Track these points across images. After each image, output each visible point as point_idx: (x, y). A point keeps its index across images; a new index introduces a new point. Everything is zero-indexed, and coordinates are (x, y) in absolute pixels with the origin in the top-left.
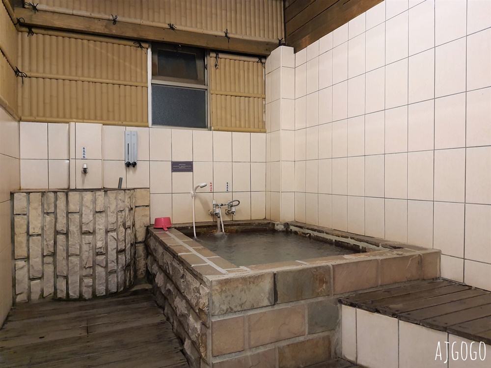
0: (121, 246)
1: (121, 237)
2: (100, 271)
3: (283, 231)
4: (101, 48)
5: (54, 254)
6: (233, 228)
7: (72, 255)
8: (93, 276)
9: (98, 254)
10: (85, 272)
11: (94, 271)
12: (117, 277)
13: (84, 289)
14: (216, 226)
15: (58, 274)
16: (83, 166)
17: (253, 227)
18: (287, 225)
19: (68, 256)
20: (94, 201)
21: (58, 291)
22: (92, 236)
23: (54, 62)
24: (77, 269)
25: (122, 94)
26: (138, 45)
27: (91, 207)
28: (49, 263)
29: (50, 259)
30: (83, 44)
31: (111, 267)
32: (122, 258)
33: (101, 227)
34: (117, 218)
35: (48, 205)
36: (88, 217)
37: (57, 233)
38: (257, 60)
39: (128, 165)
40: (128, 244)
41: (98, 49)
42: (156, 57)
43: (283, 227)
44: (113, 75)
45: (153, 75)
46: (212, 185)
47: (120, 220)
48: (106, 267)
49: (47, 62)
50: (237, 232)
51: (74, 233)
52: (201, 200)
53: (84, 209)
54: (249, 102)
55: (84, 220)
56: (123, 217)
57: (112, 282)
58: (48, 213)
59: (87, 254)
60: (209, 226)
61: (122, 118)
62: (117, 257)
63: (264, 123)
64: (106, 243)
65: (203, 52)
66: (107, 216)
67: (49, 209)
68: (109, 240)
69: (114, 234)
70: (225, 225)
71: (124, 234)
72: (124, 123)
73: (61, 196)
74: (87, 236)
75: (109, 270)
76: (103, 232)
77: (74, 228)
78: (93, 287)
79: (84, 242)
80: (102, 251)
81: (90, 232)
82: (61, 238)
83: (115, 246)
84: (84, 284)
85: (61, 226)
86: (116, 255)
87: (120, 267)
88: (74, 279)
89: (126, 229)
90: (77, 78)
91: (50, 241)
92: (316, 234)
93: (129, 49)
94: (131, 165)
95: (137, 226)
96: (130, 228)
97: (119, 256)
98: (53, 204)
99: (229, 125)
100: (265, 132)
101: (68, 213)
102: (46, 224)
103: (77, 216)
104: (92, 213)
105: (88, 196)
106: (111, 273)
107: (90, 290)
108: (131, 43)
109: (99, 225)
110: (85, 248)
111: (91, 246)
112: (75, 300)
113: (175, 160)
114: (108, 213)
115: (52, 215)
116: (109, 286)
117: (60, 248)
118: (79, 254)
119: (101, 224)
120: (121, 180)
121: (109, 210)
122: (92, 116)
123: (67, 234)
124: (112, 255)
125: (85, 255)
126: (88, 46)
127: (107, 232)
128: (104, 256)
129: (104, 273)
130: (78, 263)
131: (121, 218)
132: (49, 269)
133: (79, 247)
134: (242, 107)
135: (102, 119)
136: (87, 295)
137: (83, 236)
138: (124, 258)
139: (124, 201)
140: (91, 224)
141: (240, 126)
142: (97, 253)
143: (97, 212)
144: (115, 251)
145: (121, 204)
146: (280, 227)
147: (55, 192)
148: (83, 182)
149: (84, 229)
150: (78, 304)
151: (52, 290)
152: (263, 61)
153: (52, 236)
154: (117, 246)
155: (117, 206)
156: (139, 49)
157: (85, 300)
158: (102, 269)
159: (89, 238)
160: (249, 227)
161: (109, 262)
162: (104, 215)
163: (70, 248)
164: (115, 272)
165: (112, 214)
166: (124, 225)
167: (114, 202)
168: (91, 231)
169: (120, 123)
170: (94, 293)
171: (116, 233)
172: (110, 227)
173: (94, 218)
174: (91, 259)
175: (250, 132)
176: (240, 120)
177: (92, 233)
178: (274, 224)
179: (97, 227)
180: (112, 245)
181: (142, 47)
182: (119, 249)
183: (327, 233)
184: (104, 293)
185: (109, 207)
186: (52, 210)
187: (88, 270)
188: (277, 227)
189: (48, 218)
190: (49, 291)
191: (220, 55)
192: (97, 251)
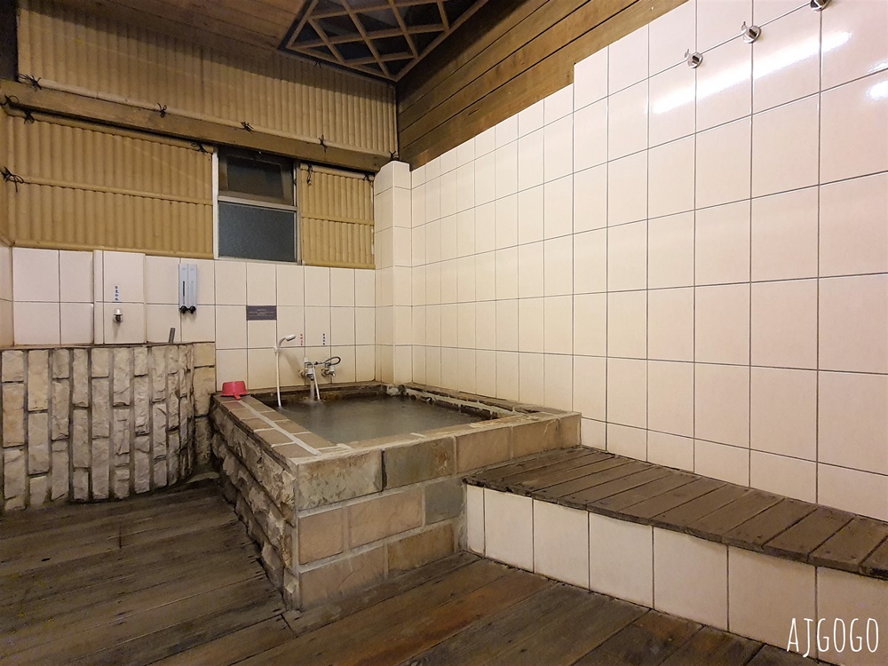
0: (173, 422)
1: (174, 410)
2: (142, 459)
3: (397, 396)
4: (143, 149)
5: (68, 438)
6: (331, 393)
7: (98, 437)
8: (131, 466)
9: (137, 435)
10: (117, 461)
11: (132, 459)
12: (167, 465)
13: (117, 485)
14: (309, 391)
15: (75, 465)
16: (116, 311)
17: (358, 391)
18: (402, 388)
19: (91, 439)
20: (132, 362)
21: (75, 489)
22: (128, 410)
24: (106, 456)
25: (175, 212)
26: (198, 148)
27: (128, 369)
28: (62, 451)
29: (64, 445)
30: (114, 142)
31: (159, 452)
32: (174, 439)
33: (142, 397)
34: (167, 384)
35: (59, 367)
36: (122, 382)
37: (73, 407)
38: (363, 176)
39: (184, 310)
40: (184, 418)
41: (138, 149)
42: (225, 166)
43: (397, 390)
44: (161, 185)
45: (221, 189)
46: (302, 337)
47: (171, 388)
48: (151, 451)
49: (58, 163)
50: (337, 398)
51: (101, 407)
52: (287, 357)
53: (115, 372)
54: (352, 229)
55: (116, 388)
56: (176, 382)
57: (160, 472)
58: (58, 380)
59: (121, 435)
60: (299, 392)
61: (175, 246)
62: (167, 437)
63: (372, 256)
64: (151, 419)
65: (290, 163)
66: (151, 381)
67: (61, 372)
68: (154, 414)
69: (163, 406)
70: (320, 390)
71: (177, 406)
72: (178, 253)
73: (81, 355)
74: (120, 411)
75: (155, 456)
76: (145, 404)
77: (100, 400)
78: (131, 480)
79: (116, 419)
80: (145, 430)
81: (125, 405)
82: (80, 415)
83: (165, 423)
84: (116, 478)
85: (80, 396)
86: (165, 434)
87: (171, 452)
88: (101, 472)
89: (180, 398)
90: (104, 188)
91: (63, 418)
92: (438, 397)
93: (185, 152)
94: (188, 311)
95: (197, 394)
96: (186, 396)
97: (171, 436)
98: (67, 367)
99: (325, 258)
100: (374, 269)
101: (91, 379)
102: (56, 395)
103: (105, 383)
104: (128, 377)
105: (123, 354)
106: (157, 459)
107: (126, 485)
108: (189, 145)
109: (139, 393)
110: (118, 426)
111: (127, 423)
112: (102, 501)
113: (252, 303)
114: (154, 377)
115: (66, 383)
116: (155, 478)
117: (79, 428)
118: (107, 435)
119: (142, 393)
120: (173, 331)
121: (154, 372)
122: (130, 243)
123: (89, 409)
124: (159, 434)
125: (118, 437)
127: (152, 403)
128: (147, 437)
129: (147, 461)
130: (107, 448)
131: (173, 383)
132: (61, 461)
133: (108, 426)
134: (343, 236)
135: (144, 246)
136: (121, 492)
137: (115, 410)
138: (178, 438)
139: (178, 360)
140: (127, 394)
141: (341, 261)
142: (137, 433)
143: (136, 376)
144: (164, 428)
145: (172, 365)
146: (393, 391)
147: (70, 349)
148: (116, 334)
149: (117, 400)
150: (106, 507)
151: (65, 489)
152: (371, 178)
153: (65, 412)
154: (167, 422)
155: (166, 367)
156: (200, 153)
157: (118, 500)
158: (145, 456)
159: (124, 413)
160: (354, 392)
161: (155, 445)
162: (147, 379)
163: (94, 429)
164: (165, 458)
165: (159, 379)
166: (177, 393)
167: (162, 362)
168: (128, 403)
169: (172, 253)
170: (132, 490)
172: (156, 397)
173: (132, 385)
174: (127, 443)
175: (355, 268)
176: (341, 253)
177: (131, 405)
178: (385, 387)
179: (137, 397)
180: (159, 422)
181: (204, 151)
182: (170, 426)
183: (451, 397)
184: (148, 489)
185: (155, 369)
186: (66, 374)
187: (123, 457)
188: (389, 391)
189: (59, 386)
190: (60, 489)
191: (315, 168)
192: (137, 430)
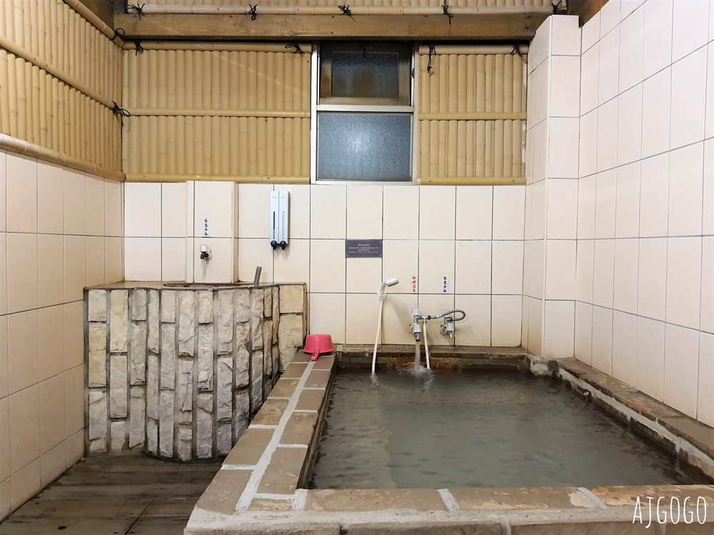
0: (242, 380)
1: (242, 364)
2: (204, 418)
3: (545, 377)
4: (239, 61)
5: (144, 384)
6: (447, 360)
7: (165, 389)
8: (192, 425)
9: (201, 391)
10: (182, 418)
11: (194, 418)
12: (233, 430)
13: (180, 445)
15: (149, 415)
16: (201, 248)
17: (488, 362)
18: (553, 365)
19: (160, 390)
20: (196, 307)
21: (149, 441)
22: (192, 362)
23: (172, 91)
24: (170, 411)
26: (294, 49)
27: (192, 316)
28: (138, 398)
29: (140, 391)
30: (212, 57)
31: (223, 413)
32: (243, 399)
33: (206, 349)
34: (234, 335)
35: (138, 308)
36: (187, 331)
37: (149, 352)
38: (510, 49)
39: (275, 246)
41: (234, 63)
42: (328, 67)
43: (545, 368)
44: (257, 102)
46: (415, 280)
47: (240, 339)
48: (214, 412)
49: (163, 89)
50: (455, 368)
51: (167, 356)
52: (396, 307)
53: (182, 318)
54: (493, 128)
55: (181, 336)
56: (247, 333)
57: (224, 438)
58: (137, 322)
59: (184, 390)
60: (402, 355)
61: (270, 171)
62: (234, 399)
63: (522, 166)
64: (215, 374)
66: (216, 331)
67: (139, 314)
68: (219, 370)
69: (229, 361)
70: (432, 355)
71: (246, 360)
72: (272, 179)
73: (153, 294)
74: (184, 362)
75: (219, 418)
76: (209, 356)
77: (167, 348)
78: (193, 441)
79: (180, 371)
80: (208, 386)
81: (189, 356)
82: (153, 360)
83: (230, 381)
84: (179, 437)
85: (152, 344)
86: (231, 394)
87: (238, 415)
88: (167, 427)
89: (252, 352)
90: (202, 112)
91: (139, 363)
92: (598, 394)
94: (280, 246)
95: (282, 346)
96: (262, 350)
97: (238, 397)
98: (145, 308)
99: (451, 173)
100: (524, 184)
101: (161, 323)
102: (134, 337)
103: (172, 328)
104: (193, 325)
105: (188, 297)
106: (222, 422)
107: (189, 447)
108: (282, 47)
109: (203, 344)
110: (182, 379)
111: (191, 377)
112: (167, 460)
113: (351, 237)
114: (219, 327)
115: (144, 325)
116: (218, 444)
117: (152, 376)
118: (173, 388)
119: (206, 344)
120: (259, 270)
121: (220, 321)
123: (159, 355)
124: (225, 393)
125: (182, 391)
126: (220, 61)
127: (216, 356)
128: (211, 395)
129: (209, 423)
130: (172, 402)
131: (243, 334)
132: (138, 406)
133: (174, 378)
134: (479, 140)
136: (184, 455)
137: (180, 361)
138: (247, 399)
140: (192, 343)
141: (474, 175)
142: (200, 389)
143: (201, 324)
144: (230, 388)
145: (242, 314)
146: (539, 369)
147: (147, 290)
148: (205, 273)
149: (182, 350)
150: (169, 468)
151: (141, 439)
152: (523, 49)
153: (143, 356)
154: (234, 380)
155: (234, 315)
156: (298, 55)
157: (181, 462)
158: (208, 416)
159: (187, 364)
160: (481, 362)
161: (219, 405)
162: (211, 328)
163: (162, 378)
164: (230, 421)
165: (225, 328)
166: (248, 345)
167: (228, 308)
168: (192, 354)
169: (265, 179)
170: (194, 452)
171: (231, 359)
172: (221, 349)
173: (196, 334)
174: (190, 398)
175: (493, 184)
176: (474, 164)
177: (194, 357)
178: (529, 361)
179: (201, 348)
180: (224, 379)
181: (302, 53)
182: (238, 384)
183: (617, 399)
184: (210, 455)
185: (221, 316)
186: (143, 317)
187: (186, 414)
189: (137, 329)
192: (199, 386)
